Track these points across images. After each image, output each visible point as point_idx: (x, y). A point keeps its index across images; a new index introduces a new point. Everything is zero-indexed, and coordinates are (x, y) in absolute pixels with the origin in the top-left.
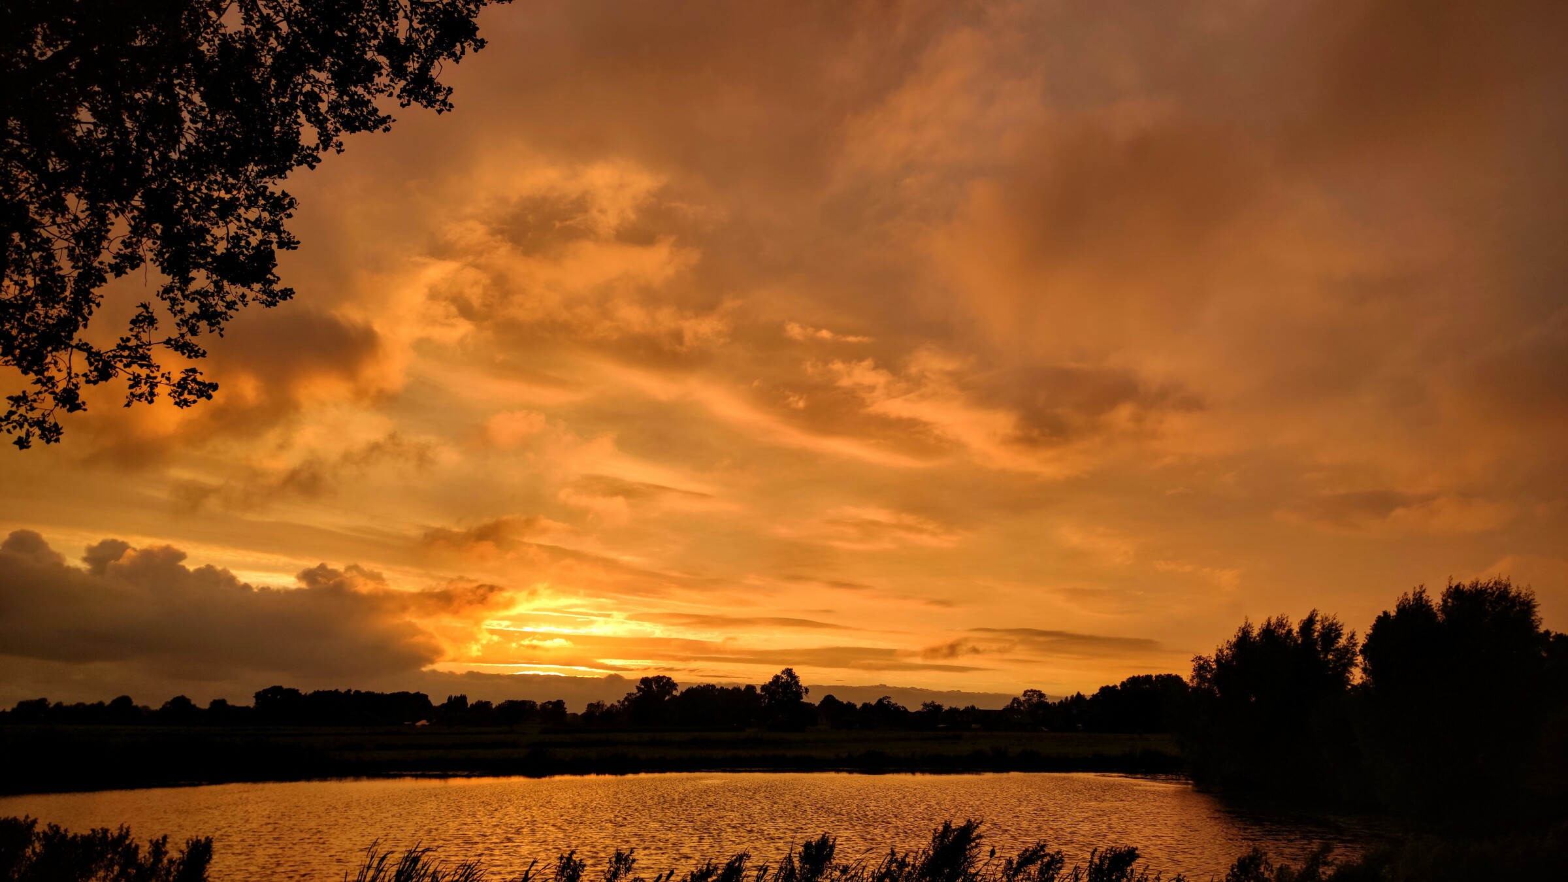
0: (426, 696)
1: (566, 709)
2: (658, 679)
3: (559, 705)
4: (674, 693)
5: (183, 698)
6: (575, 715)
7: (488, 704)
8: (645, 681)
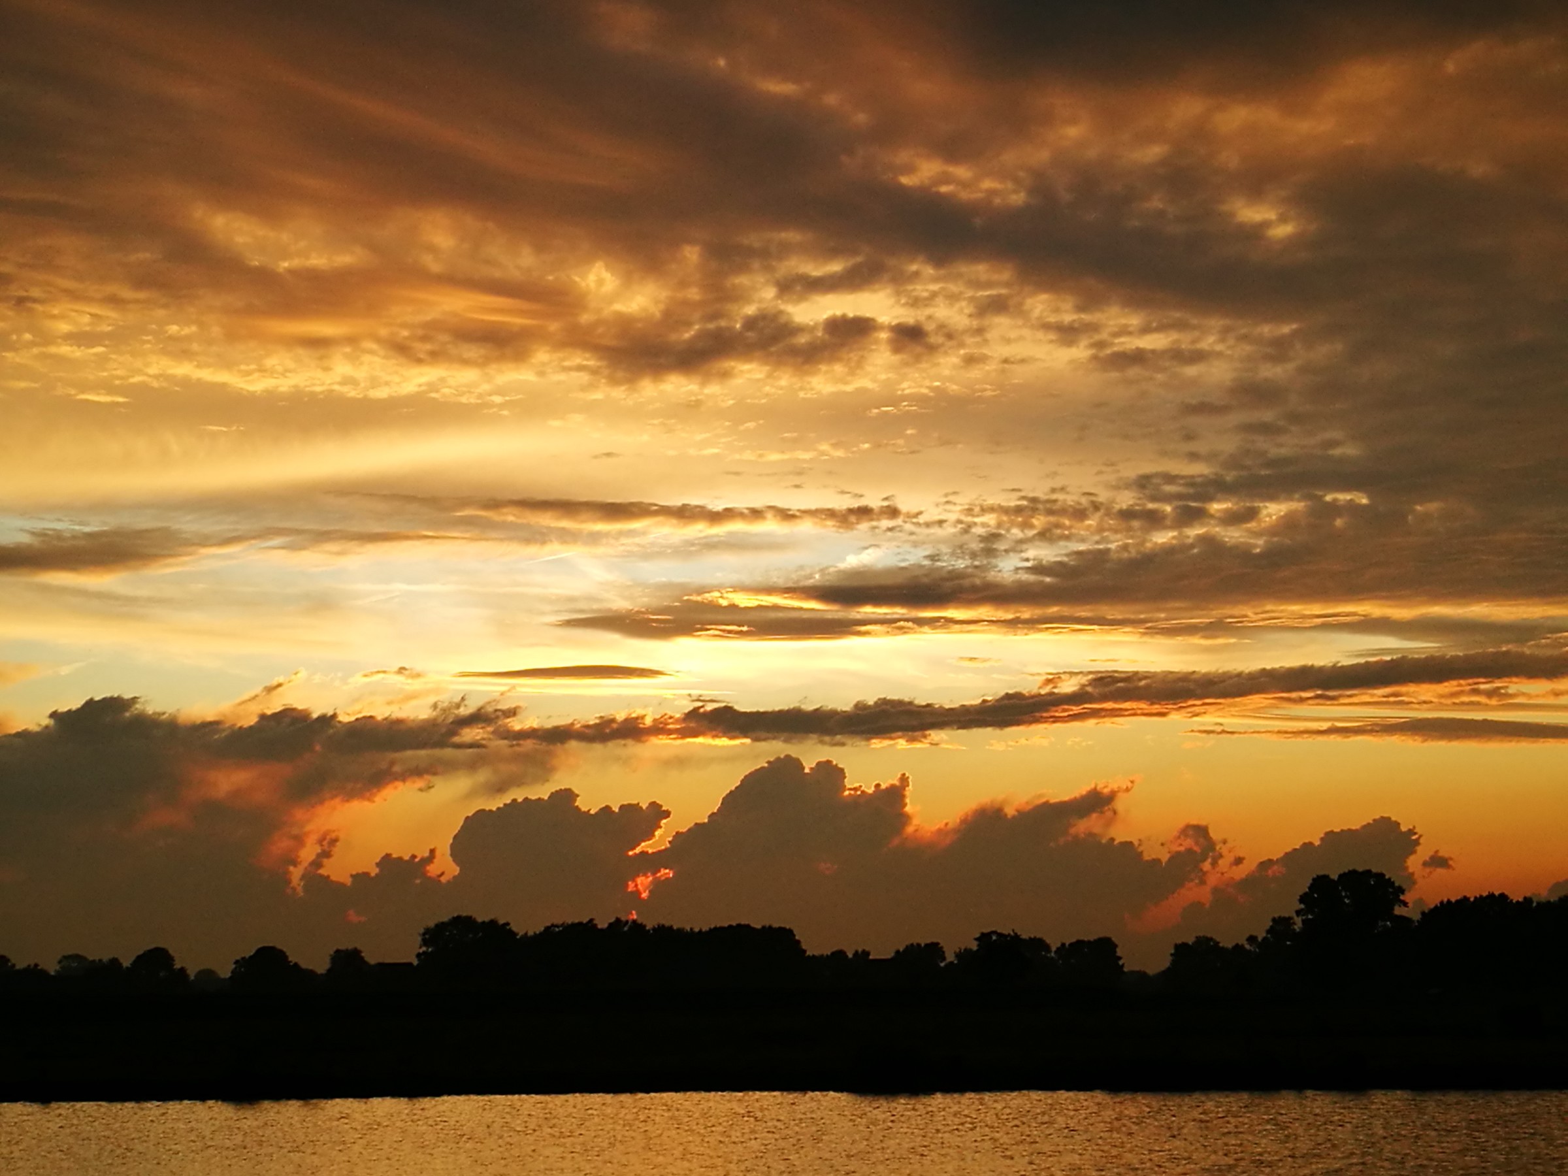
0: (790, 932)
1: (1120, 958)
2: (1353, 879)
3: (1105, 947)
4: (1398, 911)
5: (272, 949)
6: (1142, 975)
7: (934, 950)
8: (1320, 882)
